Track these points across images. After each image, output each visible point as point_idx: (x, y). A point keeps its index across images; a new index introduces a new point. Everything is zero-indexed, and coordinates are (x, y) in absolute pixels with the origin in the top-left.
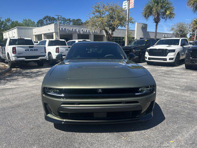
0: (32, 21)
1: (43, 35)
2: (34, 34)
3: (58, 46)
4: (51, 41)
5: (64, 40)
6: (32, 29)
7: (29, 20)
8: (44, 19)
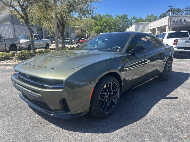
0: (155, 16)
1: (157, 29)
2: (150, 28)
3: (176, 39)
4: (171, 33)
5: (186, 31)
6: (148, 24)
7: (152, 15)
8: (167, 12)
